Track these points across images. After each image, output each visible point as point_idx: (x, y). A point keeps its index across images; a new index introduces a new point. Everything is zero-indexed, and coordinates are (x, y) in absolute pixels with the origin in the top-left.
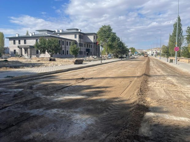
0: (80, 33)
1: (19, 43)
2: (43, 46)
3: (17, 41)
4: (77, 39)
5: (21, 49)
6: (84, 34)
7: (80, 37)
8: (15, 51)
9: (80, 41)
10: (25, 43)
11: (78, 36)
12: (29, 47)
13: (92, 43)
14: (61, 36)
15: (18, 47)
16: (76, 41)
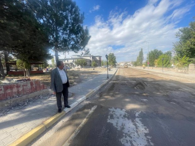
0: (92, 56)
2: (79, 63)
4: (91, 59)
6: (94, 56)
7: (93, 58)
9: (92, 60)
10: (68, 61)
11: (91, 57)
13: (98, 60)
14: (83, 58)
16: (90, 60)
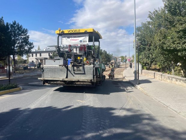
1: (36, 56)
3: (34, 55)
5: (38, 60)
8: (33, 61)
10: (40, 56)
12: (44, 59)
15: (36, 59)
